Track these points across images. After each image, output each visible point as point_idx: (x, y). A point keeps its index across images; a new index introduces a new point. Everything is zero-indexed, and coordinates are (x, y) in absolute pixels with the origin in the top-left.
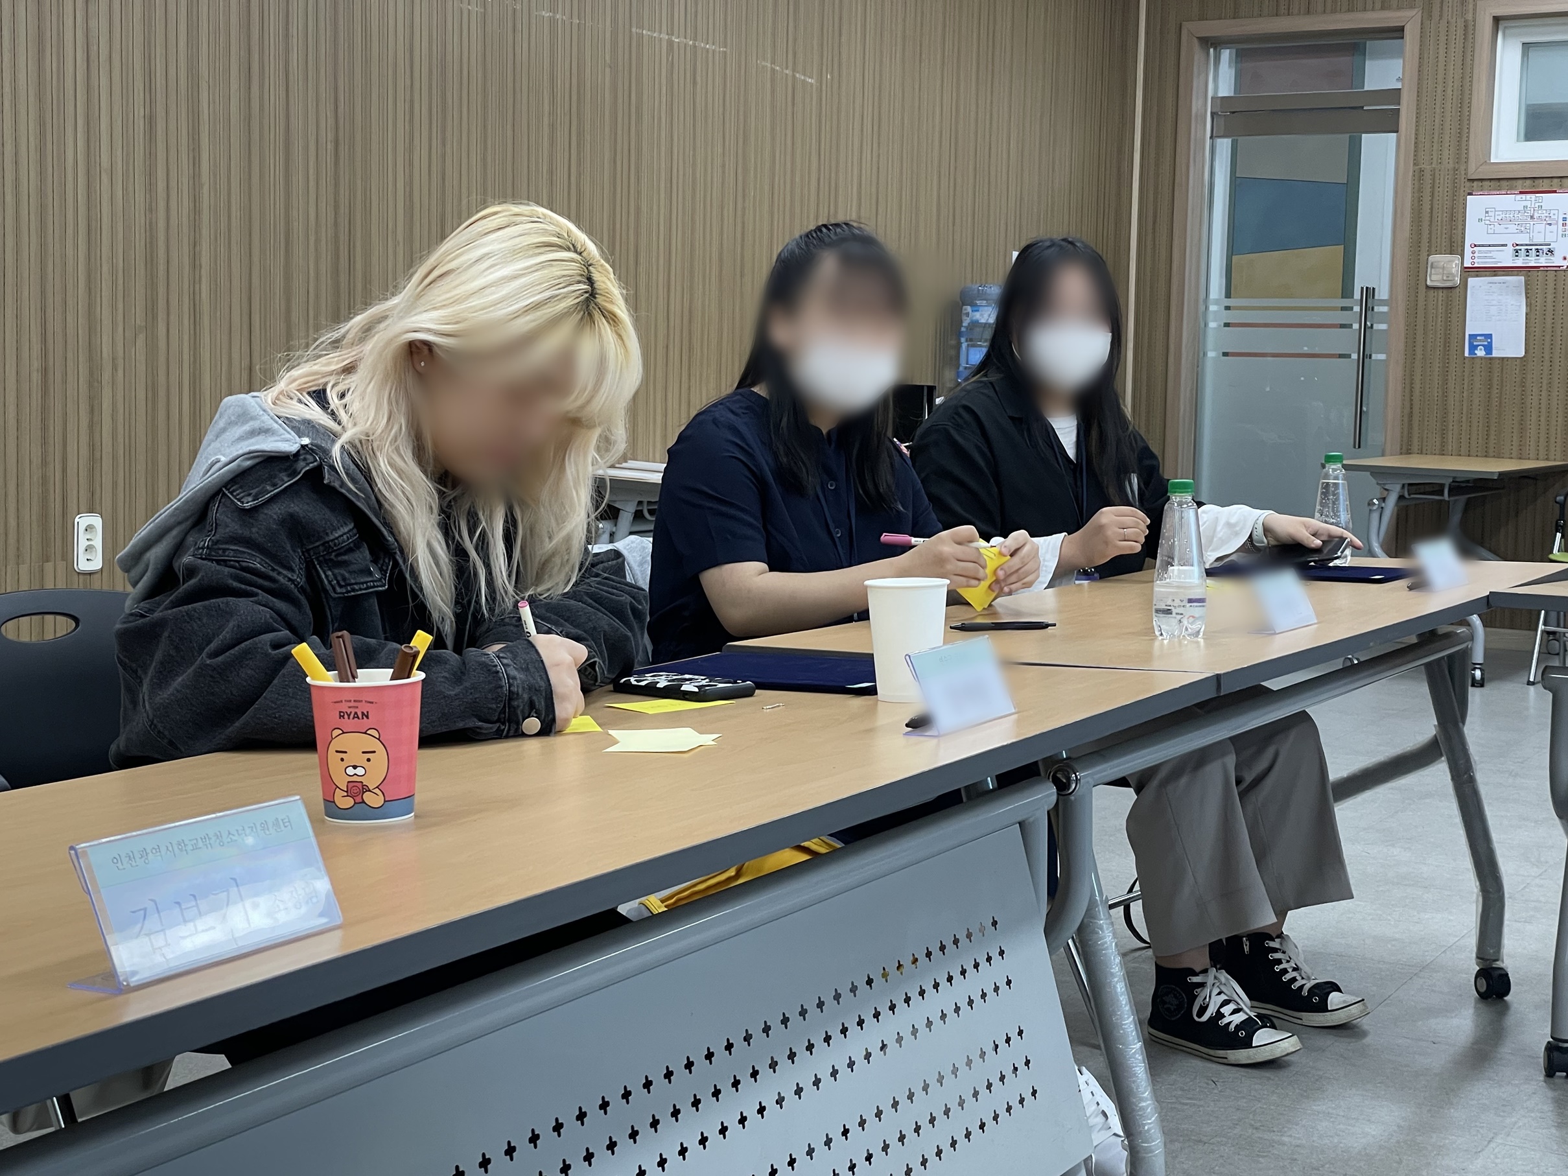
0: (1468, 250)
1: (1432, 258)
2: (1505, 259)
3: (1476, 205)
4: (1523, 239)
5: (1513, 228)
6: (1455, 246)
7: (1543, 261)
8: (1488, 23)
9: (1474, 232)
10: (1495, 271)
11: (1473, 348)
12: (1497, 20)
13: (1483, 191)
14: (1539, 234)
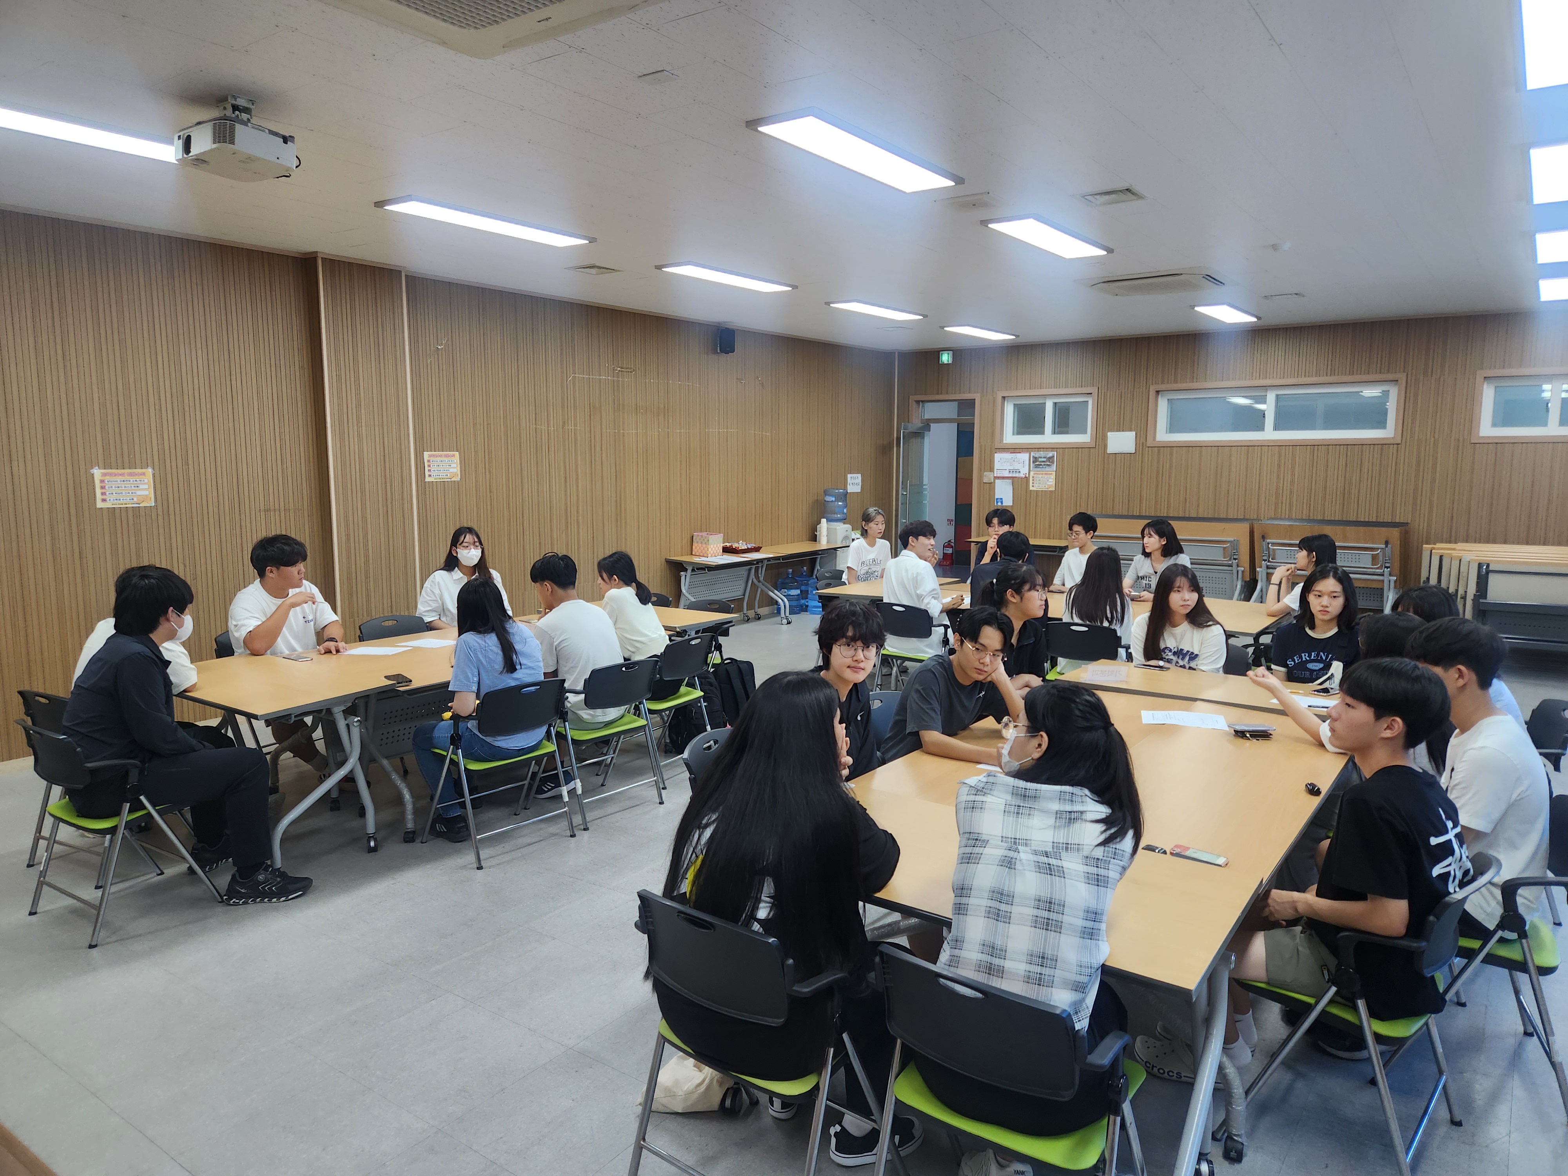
0: (995, 471)
1: (985, 473)
2: (1006, 474)
3: (997, 456)
4: (1011, 468)
5: (1008, 464)
6: (992, 470)
7: (1017, 475)
8: (999, 399)
9: (997, 465)
10: (1004, 478)
11: (997, 502)
12: (1004, 398)
13: (1000, 452)
14: (1017, 466)
